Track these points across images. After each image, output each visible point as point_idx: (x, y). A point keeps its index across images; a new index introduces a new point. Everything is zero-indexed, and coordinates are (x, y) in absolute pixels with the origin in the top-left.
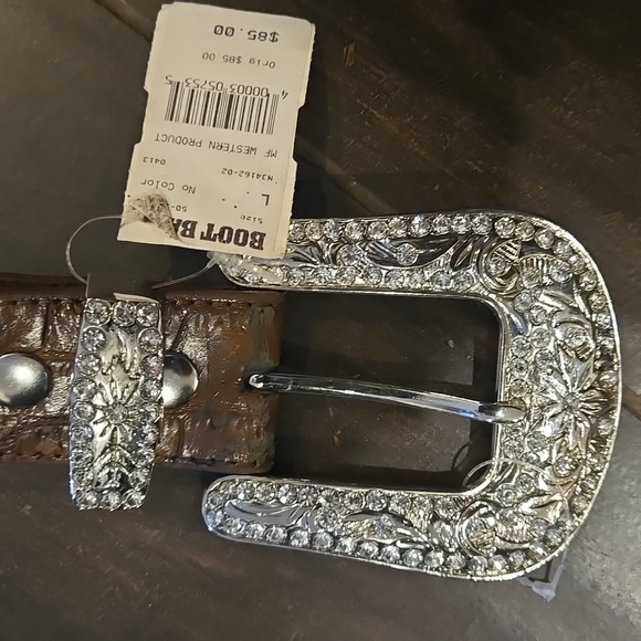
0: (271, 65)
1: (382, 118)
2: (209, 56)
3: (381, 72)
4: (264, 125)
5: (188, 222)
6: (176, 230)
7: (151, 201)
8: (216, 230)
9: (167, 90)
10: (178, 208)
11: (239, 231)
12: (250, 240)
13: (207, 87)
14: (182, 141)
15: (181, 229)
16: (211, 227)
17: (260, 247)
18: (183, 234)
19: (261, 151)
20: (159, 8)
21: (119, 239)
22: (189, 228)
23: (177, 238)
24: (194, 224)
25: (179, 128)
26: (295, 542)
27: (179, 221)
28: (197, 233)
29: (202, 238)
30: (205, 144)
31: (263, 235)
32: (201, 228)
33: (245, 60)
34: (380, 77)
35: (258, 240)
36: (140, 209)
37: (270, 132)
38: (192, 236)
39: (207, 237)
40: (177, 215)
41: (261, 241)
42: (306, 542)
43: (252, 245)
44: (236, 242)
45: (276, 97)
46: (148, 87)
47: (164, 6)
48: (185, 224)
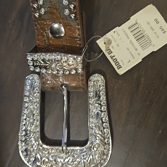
0: (158, 37)
2: (148, 23)
4: (143, 47)
6: (108, 50)
7: (109, 40)
8: (114, 58)
9: (134, 22)
10: (112, 47)
11: (118, 62)
12: (118, 66)
13: (142, 29)
14: (126, 35)
15: (109, 51)
16: (114, 56)
17: (118, 69)
18: (108, 52)
19: (138, 52)
21: (97, 41)
22: (110, 52)
23: (106, 52)
24: (112, 52)
25: (128, 32)
27: (110, 49)
29: (110, 57)
30: (130, 40)
31: (121, 67)
32: (112, 55)
33: (154, 31)
35: (119, 67)
36: (106, 40)
37: (143, 50)
38: (109, 54)
39: (112, 57)
40: (110, 47)
43: (117, 67)
44: (115, 64)
45: (151, 44)
46: (131, 18)
47: (151, 4)
48: (110, 51)
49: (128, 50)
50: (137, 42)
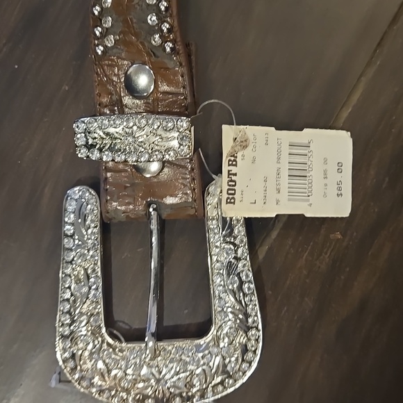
0: (325, 195)
1: (304, 257)
2: (325, 161)
3: (328, 254)
4: (292, 196)
5: (236, 162)
6: (231, 156)
7: (246, 141)
8: (234, 178)
9: (305, 141)
10: (243, 156)
11: (235, 190)
12: (231, 196)
13: (309, 163)
14: (279, 152)
15: (232, 159)
16: (235, 175)
17: (227, 203)
18: (229, 160)
19: (278, 196)
20: (348, 131)
21: (223, 125)
22: (233, 163)
23: (227, 157)
24: (236, 165)
25: (286, 150)
26: (66, 240)
27: (236, 157)
28: (231, 168)
29: (229, 171)
30: (279, 165)
31: (234, 203)
32: (234, 170)
33: (326, 181)
34: (326, 254)
35: (231, 201)
36: (240, 135)
37: (289, 200)
38: (229, 165)
39: (229, 173)
40: (239, 155)
41: (230, 203)
42: (67, 246)
43: (228, 198)
44: (228, 190)
45: (308, 200)
46: (306, 130)
47: (349, 133)
48: (235, 160)
49: (265, 181)
50: (287, 177)
